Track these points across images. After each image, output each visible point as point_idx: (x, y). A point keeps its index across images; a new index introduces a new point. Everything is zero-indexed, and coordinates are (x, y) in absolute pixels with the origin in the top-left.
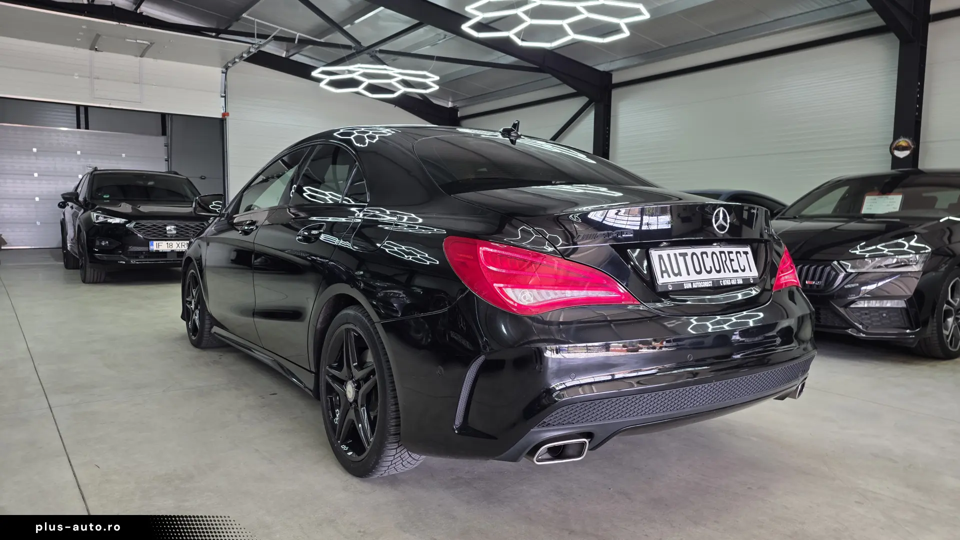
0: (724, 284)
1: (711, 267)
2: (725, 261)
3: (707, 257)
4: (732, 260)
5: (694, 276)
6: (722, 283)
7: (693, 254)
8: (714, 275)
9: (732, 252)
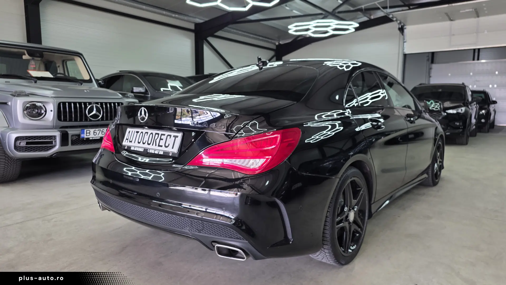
0: (150, 152)
1: (146, 141)
2: (156, 139)
3: (147, 135)
4: (161, 139)
5: (136, 144)
6: (149, 151)
7: (142, 132)
8: (146, 146)
9: (164, 135)
